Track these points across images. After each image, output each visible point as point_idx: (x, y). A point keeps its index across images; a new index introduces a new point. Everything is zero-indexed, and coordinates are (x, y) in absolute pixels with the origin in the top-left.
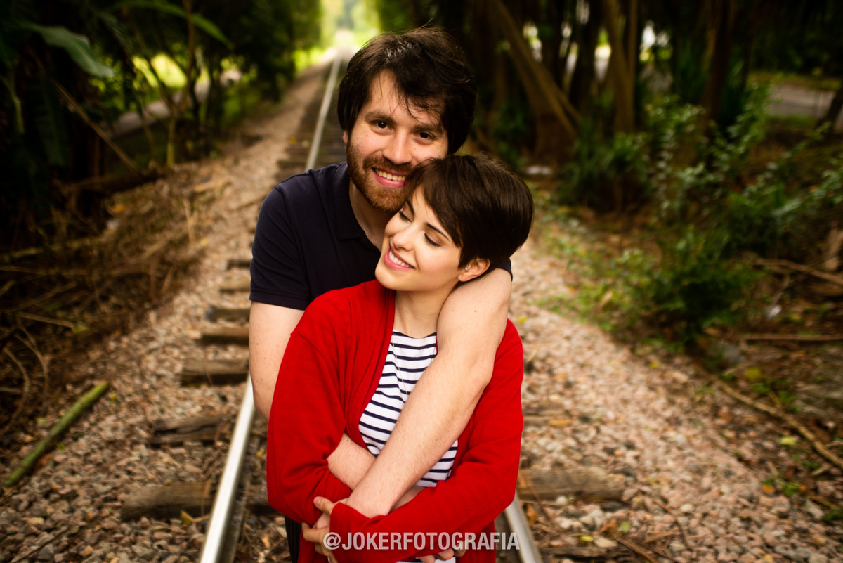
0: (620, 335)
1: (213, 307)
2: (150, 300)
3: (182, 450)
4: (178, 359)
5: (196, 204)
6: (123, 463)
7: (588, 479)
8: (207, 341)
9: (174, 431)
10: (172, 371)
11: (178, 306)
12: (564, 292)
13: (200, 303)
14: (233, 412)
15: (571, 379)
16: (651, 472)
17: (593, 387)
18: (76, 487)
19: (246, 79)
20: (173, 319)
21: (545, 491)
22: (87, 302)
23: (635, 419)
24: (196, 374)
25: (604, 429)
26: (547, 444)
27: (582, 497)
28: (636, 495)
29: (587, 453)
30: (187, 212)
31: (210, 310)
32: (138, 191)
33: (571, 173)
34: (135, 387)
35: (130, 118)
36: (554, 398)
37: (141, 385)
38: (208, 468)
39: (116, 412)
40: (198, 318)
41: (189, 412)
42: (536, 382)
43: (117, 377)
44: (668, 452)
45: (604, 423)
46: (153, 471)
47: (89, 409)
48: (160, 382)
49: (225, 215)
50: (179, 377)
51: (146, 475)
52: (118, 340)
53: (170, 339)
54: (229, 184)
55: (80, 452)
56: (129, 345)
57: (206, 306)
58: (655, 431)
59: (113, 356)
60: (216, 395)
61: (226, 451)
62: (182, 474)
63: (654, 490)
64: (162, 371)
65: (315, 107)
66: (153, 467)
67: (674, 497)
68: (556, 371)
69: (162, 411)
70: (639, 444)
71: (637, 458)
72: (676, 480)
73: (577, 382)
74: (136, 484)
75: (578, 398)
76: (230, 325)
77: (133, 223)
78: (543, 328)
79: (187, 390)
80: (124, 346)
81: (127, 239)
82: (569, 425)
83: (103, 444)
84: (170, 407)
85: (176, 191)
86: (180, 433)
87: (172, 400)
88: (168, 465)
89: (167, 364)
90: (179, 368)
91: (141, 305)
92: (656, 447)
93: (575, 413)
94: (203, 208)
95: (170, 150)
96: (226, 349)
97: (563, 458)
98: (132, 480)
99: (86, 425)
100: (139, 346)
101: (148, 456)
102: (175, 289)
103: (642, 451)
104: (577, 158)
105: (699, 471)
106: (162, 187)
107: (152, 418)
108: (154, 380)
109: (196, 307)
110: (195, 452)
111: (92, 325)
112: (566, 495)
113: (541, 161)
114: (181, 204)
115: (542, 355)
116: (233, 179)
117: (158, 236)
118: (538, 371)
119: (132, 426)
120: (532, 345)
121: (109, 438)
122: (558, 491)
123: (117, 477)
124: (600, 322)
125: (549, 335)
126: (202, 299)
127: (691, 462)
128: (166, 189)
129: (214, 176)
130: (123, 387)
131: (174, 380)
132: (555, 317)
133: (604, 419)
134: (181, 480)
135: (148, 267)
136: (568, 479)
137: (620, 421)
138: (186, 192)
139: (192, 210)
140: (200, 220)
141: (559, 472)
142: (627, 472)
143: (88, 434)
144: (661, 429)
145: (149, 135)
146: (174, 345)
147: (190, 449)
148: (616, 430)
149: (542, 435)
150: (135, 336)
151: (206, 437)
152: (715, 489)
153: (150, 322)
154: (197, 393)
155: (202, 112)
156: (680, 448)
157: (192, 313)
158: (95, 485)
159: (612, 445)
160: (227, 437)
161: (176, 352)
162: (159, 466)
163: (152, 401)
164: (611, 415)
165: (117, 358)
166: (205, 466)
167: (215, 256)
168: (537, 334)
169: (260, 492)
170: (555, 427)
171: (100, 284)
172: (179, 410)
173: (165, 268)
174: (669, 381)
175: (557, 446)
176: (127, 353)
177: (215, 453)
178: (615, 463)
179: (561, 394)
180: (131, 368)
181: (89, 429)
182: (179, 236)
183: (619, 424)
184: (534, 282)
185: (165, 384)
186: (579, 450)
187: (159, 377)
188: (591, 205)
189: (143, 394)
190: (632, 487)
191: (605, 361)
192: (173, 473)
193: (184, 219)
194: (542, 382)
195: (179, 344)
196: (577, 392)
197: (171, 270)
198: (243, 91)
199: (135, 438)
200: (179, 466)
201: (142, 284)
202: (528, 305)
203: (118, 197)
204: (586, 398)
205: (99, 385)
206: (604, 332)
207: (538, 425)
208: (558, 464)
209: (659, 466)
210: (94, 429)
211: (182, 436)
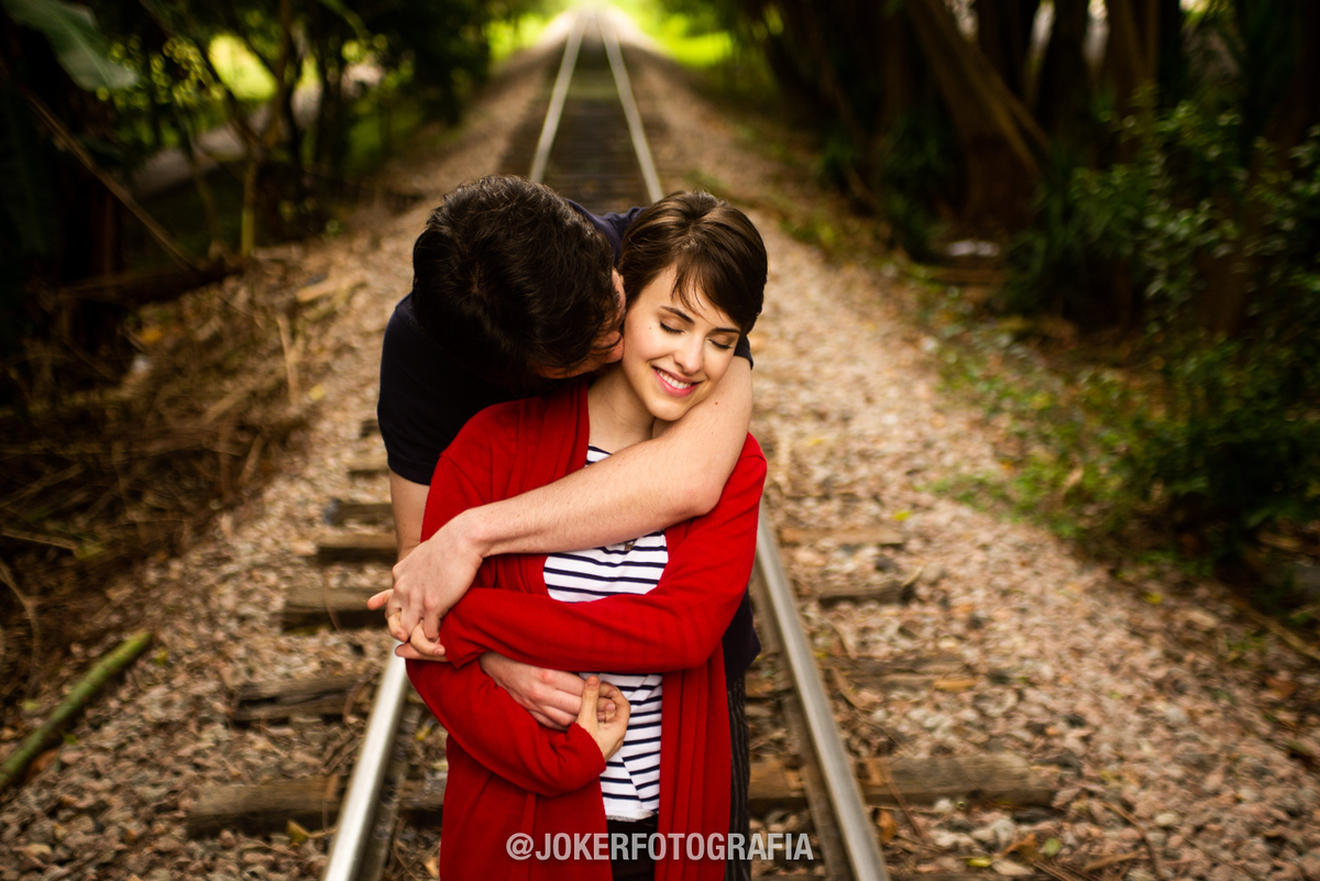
0: (1093, 547)
1: (338, 501)
2: (219, 496)
3: (287, 731)
4: (275, 588)
5: (300, 325)
6: (186, 751)
7: (993, 771)
8: (327, 557)
9: (272, 700)
10: (265, 609)
11: (273, 503)
12: (991, 469)
13: (313, 496)
14: (374, 671)
15: (981, 613)
16: (1108, 762)
17: (1021, 628)
18: (104, 796)
19: (392, 81)
20: (263, 526)
21: (915, 789)
22: (101, 504)
23: (1094, 681)
24: (309, 611)
25: (1030, 693)
26: (926, 717)
27: (979, 799)
28: (1077, 797)
29: (995, 732)
30: (285, 339)
31: (331, 507)
32: (188, 302)
33: (1028, 249)
34: (199, 640)
35: (169, 162)
36: (947, 644)
37: (211, 636)
38: (332, 758)
39: (167, 680)
40: (310, 521)
41: (298, 673)
42: (917, 619)
43: (165, 625)
44: (1146, 731)
45: (1032, 684)
46: (239, 763)
47: (117, 677)
48: (245, 629)
49: (356, 342)
50: (279, 618)
51: (226, 770)
52: (163, 566)
53: (261, 557)
54: (362, 285)
55: (107, 744)
56: (183, 575)
57: (324, 500)
58: (1129, 698)
59: (155, 594)
60: (346, 646)
61: (362, 730)
62: (290, 766)
63: (1110, 790)
64: (247, 610)
65: (527, 134)
66: (238, 757)
67: (1144, 800)
68: (954, 602)
69: (251, 672)
70: (1093, 717)
71: (1085, 739)
72: (1152, 774)
73: (991, 620)
74: (210, 784)
75: (990, 646)
76: (368, 531)
77: (181, 360)
78: (939, 530)
79: (292, 638)
80: (174, 576)
81: (172, 389)
82: (970, 688)
83: (148, 729)
84: (264, 665)
85: (261, 299)
86: (283, 704)
87: (268, 653)
88: (264, 754)
89: (257, 598)
90: (278, 603)
91: (203, 504)
92: (1124, 723)
93: (983, 669)
94: (313, 332)
95: (247, 221)
96: (361, 571)
97: (952, 740)
98: (203, 778)
99: (113, 704)
100: (204, 572)
101: (228, 741)
102: (267, 475)
103: (1097, 729)
104: (1041, 221)
105: (1203, 765)
106: (235, 292)
107: (232, 683)
108: (233, 625)
109: (306, 502)
110: (309, 733)
111: (113, 544)
112: (952, 796)
113: (978, 232)
114: (271, 323)
115: (931, 574)
116: (369, 276)
117: (228, 385)
118: (922, 602)
119: (199, 698)
120: (914, 560)
121: (159, 720)
122: (938, 790)
123: (177, 774)
124: (1054, 523)
125: (949, 541)
126: (316, 489)
127: (1188, 749)
128: (242, 296)
129: (333, 272)
130: (178, 639)
131: (270, 625)
132: (965, 511)
133: (1035, 678)
134: (287, 775)
135: (215, 437)
136: (958, 771)
137: (1063, 682)
138: (281, 300)
139: (294, 334)
140: (307, 352)
141: (942, 761)
142: (1065, 761)
143: (118, 719)
144: (1139, 696)
145: (206, 195)
146: (265, 567)
147: (300, 728)
148: (1054, 697)
149: (918, 704)
150: (195, 557)
151: (328, 710)
152: (1228, 793)
153: (221, 532)
154: (312, 643)
155: (307, 150)
156: (1171, 728)
157: (299, 513)
158: (138, 789)
159: (1043, 719)
160: (365, 709)
161: (272, 578)
162: (248, 756)
163: (232, 657)
164: (1047, 670)
165: (163, 594)
166: (328, 755)
167: (338, 416)
168: (927, 540)
169: (423, 791)
170: (943, 691)
171: (127, 469)
172: (281, 669)
173: (245, 438)
174: (1179, 624)
175: (946, 720)
176: (180, 585)
177: (345, 735)
178: (1046, 748)
179: (960, 638)
180: (192, 608)
181: (120, 710)
182: (269, 382)
183: (1060, 686)
184: (933, 453)
185: (254, 630)
186: (982, 728)
187: (243, 619)
188: (1069, 314)
189: (214, 649)
190: (1071, 785)
191: (1050, 586)
192: (272, 766)
193: (279, 351)
194: (928, 620)
195: (278, 564)
196: (992, 636)
197: (258, 442)
198: (385, 106)
199: (205, 714)
200: (283, 754)
201: (203, 467)
202: (916, 491)
203: (149, 312)
204: (1005, 644)
205: (133, 640)
206: (1061, 540)
207: (914, 689)
208: (942, 749)
209: (1125, 753)
210: (129, 710)
211: (286, 708)
